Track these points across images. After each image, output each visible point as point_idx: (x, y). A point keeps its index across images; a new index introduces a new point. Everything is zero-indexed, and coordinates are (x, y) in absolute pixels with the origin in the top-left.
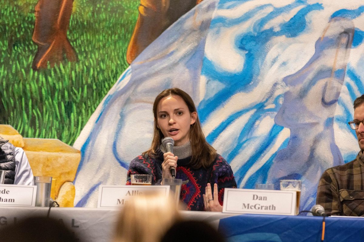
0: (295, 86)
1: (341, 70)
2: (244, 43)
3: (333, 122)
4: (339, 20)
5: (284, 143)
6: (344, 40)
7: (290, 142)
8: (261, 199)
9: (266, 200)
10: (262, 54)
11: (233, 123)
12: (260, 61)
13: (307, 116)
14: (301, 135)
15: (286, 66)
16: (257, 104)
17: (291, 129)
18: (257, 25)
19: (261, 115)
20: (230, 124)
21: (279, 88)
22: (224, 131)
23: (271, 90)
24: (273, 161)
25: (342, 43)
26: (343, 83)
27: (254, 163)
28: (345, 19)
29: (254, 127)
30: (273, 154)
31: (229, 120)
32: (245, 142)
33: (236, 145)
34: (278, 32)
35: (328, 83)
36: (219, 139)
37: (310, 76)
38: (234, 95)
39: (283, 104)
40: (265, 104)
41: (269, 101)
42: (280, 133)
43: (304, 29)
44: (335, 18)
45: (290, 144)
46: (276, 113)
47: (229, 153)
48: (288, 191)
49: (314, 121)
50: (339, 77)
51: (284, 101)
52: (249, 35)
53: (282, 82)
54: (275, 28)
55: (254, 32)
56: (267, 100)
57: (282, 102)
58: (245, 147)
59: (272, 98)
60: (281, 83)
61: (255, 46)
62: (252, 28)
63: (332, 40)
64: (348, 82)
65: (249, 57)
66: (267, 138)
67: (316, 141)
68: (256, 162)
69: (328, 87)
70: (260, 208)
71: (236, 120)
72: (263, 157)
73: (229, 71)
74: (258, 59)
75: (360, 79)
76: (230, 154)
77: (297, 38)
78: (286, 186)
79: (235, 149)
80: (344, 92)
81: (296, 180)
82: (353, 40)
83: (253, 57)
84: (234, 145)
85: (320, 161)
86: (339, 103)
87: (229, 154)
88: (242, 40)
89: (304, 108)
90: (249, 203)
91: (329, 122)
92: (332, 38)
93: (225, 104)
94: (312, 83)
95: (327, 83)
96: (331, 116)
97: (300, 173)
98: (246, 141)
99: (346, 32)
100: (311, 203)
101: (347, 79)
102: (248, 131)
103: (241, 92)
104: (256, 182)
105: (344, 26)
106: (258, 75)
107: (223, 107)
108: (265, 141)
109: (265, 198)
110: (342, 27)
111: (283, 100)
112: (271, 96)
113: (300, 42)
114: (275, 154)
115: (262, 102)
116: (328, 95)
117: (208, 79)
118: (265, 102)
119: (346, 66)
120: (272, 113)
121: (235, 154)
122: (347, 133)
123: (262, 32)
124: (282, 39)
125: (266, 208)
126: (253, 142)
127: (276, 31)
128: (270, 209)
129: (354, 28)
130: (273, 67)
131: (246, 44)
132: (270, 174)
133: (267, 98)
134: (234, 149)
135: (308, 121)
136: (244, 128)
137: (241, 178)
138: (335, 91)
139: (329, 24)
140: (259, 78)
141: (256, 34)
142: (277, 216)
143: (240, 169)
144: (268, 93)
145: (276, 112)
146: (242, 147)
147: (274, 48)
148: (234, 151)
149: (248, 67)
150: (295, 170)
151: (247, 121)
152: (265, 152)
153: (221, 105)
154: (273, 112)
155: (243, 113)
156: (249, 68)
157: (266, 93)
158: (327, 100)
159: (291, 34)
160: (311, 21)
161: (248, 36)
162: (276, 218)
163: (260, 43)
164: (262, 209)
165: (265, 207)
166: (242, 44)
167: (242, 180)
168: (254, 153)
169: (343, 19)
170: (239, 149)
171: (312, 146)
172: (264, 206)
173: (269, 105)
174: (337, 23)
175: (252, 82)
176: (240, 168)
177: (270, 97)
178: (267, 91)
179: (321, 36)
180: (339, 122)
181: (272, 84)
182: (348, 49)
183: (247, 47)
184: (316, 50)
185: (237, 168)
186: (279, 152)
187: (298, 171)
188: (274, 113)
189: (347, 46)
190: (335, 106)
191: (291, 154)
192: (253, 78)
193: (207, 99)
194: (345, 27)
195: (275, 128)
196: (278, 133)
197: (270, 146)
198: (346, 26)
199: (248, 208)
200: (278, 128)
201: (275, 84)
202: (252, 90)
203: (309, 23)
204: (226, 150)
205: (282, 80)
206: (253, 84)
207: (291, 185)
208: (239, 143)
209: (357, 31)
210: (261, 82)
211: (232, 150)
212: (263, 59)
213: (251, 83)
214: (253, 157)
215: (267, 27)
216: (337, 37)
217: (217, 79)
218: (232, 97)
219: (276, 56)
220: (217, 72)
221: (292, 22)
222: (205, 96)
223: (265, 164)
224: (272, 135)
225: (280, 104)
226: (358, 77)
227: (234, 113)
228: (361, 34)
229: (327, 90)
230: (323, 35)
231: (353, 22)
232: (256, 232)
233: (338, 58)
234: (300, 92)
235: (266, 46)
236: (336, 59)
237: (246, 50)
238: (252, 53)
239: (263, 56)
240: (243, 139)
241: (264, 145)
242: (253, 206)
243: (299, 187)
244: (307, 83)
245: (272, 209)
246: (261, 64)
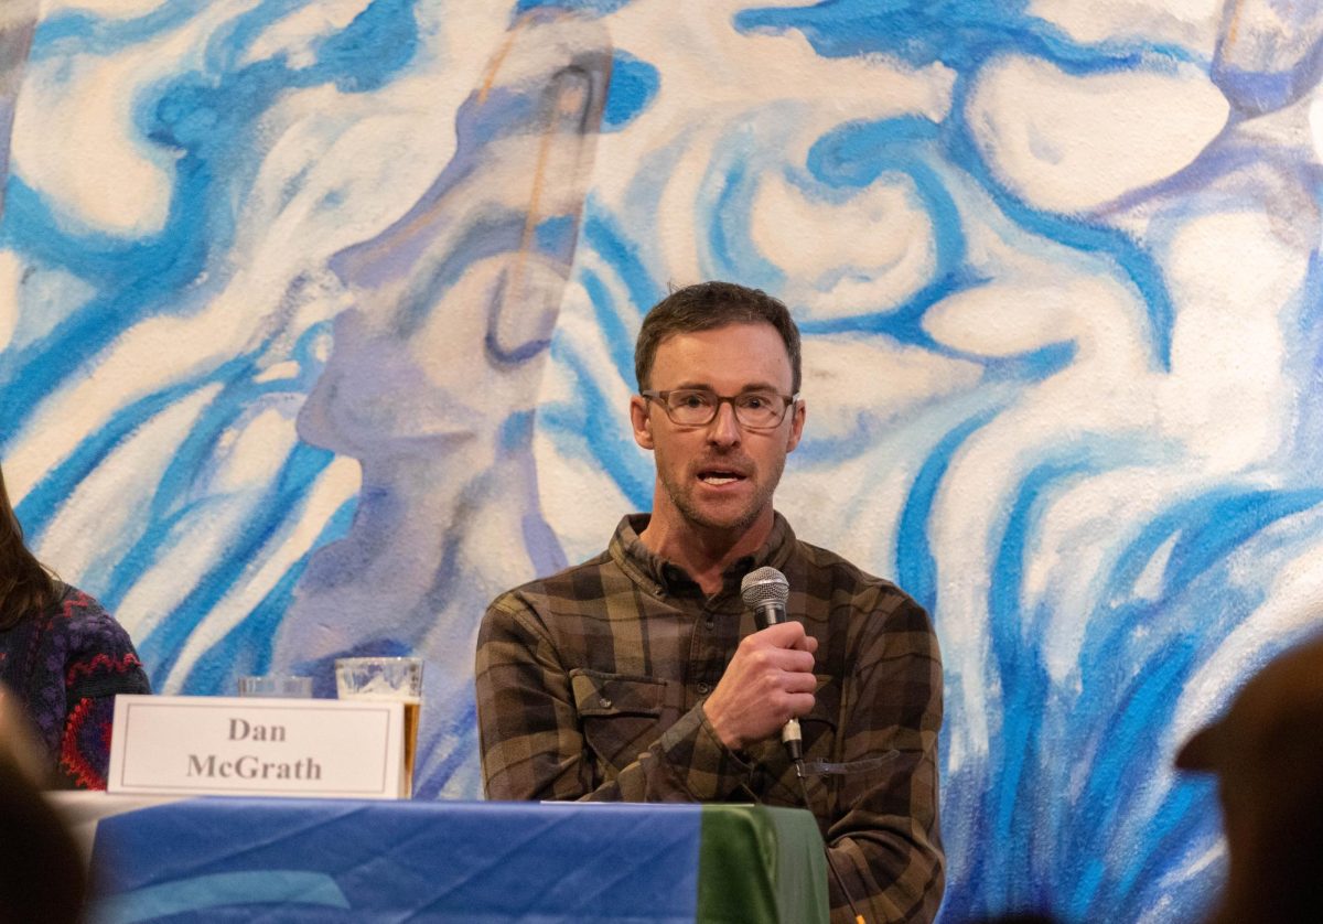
0: (376, 286)
1: (561, 219)
2: (171, 114)
3: (532, 429)
4: (548, 20)
5: (335, 519)
6: (572, 99)
7: (361, 515)
8: (263, 738)
9: (282, 738)
10: (241, 160)
11: (129, 439)
12: (234, 189)
13: (429, 409)
14: (404, 483)
15: (342, 206)
16: (228, 363)
17: (362, 463)
18: (219, 43)
19: (242, 405)
20: (118, 443)
21: (314, 299)
22: (93, 474)
23: (281, 307)
24: (295, 591)
25: (565, 113)
26: (569, 271)
27: (218, 599)
28: (572, 13)
29: (215, 456)
30: (295, 564)
31: (113, 427)
32: (177, 517)
33: (141, 530)
34: (304, 70)
35: (510, 276)
36: (72, 507)
37: (438, 246)
38: (130, 329)
39: (330, 362)
40: (259, 363)
41: (273, 351)
42: (319, 477)
43: (409, 56)
44: (534, 11)
45: (359, 523)
46: (301, 399)
47: (117, 563)
48: (369, 700)
49: (455, 428)
50: (554, 249)
51: (335, 347)
52: (188, 84)
53: (325, 273)
54: (295, 53)
55: (208, 72)
56: (265, 347)
57: (328, 351)
58: (180, 536)
59: (284, 335)
60: (319, 274)
61: (214, 127)
62: (200, 54)
63: (520, 102)
64: (591, 268)
65: (192, 174)
66: (267, 497)
67: (465, 507)
68: (224, 599)
69: (508, 290)
70: (260, 773)
71: (141, 426)
72: (253, 574)
73: (112, 232)
74: (227, 182)
75: (640, 255)
76: (121, 565)
77: (384, 95)
78: (362, 681)
79: (139, 545)
80: (573, 308)
81: (399, 659)
82: (606, 98)
83: (207, 173)
84: (135, 531)
85: (482, 587)
86: (554, 353)
87: (115, 567)
88: (163, 103)
89: (415, 375)
90: (212, 753)
91: (517, 431)
92: (521, 91)
93: (98, 364)
94: (448, 272)
95: (504, 272)
96: (524, 408)
97: (402, 636)
98: (184, 511)
99: (579, 68)
100: (450, 756)
101: (588, 257)
102: (190, 472)
103: (162, 316)
104: (227, 676)
105: (570, 43)
106: (227, 244)
107: (91, 377)
108: (261, 511)
109: (279, 734)
110: (562, 47)
111: (332, 344)
112: (283, 330)
113: (397, 112)
114: (304, 562)
115: (246, 353)
116: (509, 322)
117: (25, 267)
118: (257, 355)
119: (581, 204)
120: (286, 398)
121: (142, 564)
122: (589, 473)
123: (242, 74)
124: (323, 97)
125: (285, 772)
126: (214, 516)
127: (298, 68)
128: (298, 775)
129: (609, 49)
130: (286, 213)
131: (175, 123)
132: (283, 644)
133: (267, 337)
134: (134, 544)
135: (430, 426)
136: (176, 459)
137: (167, 660)
138: (536, 306)
139: (509, 34)
140: (233, 256)
141: (216, 81)
142: (326, 804)
143: (161, 627)
144: (269, 317)
145: (305, 393)
146: (167, 538)
147: (290, 134)
148: (135, 554)
149: (188, 214)
150: (382, 626)
151: (187, 433)
152: (261, 554)
153: (81, 367)
154: (290, 391)
155: (170, 401)
156: (192, 218)
157: (262, 318)
158: (509, 340)
159: (357, 78)
160: (437, 25)
161: (185, 88)
162: (323, 812)
163: (234, 117)
164: (265, 775)
165: (280, 767)
166: (163, 121)
167: (168, 671)
168: (219, 559)
169: (569, 15)
170: (154, 547)
171: (450, 529)
172: (273, 766)
173: (273, 367)
174: (540, 32)
175: (205, 276)
176: (160, 621)
177: (276, 334)
178: (267, 310)
179: (481, 85)
180: (557, 428)
181: (285, 282)
182: (589, 137)
183: (183, 132)
184: (459, 143)
185: (149, 621)
186: (315, 555)
187: (395, 630)
188: (292, 398)
189: (585, 124)
190: (541, 366)
191: (365, 561)
192: (210, 256)
193: (23, 345)
194: (575, 49)
195: (298, 458)
196: (310, 479)
197: (281, 531)
198: (577, 43)
199: (211, 773)
200: (311, 460)
201: (298, 283)
202: (204, 307)
203: (432, 34)
204: (104, 551)
205: (325, 262)
206: (206, 283)
207: (379, 679)
208: (154, 520)
209: (621, 63)
210: (241, 272)
211: (128, 550)
212: (248, 184)
213: (200, 277)
214: (214, 575)
215: (260, 50)
216: (542, 86)
217: (62, 266)
218: (124, 335)
219: (298, 170)
220: (61, 238)
221: (361, 28)
222: (16, 332)
223: (261, 604)
224: (289, 487)
225: (319, 362)
226: (628, 248)
227: (136, 400)
228: (638, 74)
229: (507, 302)
230: (488, 83)
231: (605, 28)
232: (244, 868)
233: (550, 174)
234: (399, 313)
235: (258, 130)
236: (539, 177)
237: (179, 146)
238: (201, 155)
239: (248, 169)
240: (169, 505)
241: (254, 525)
242: (230, 765)
243: (413, 686)
244: (426, 277)
245: (309, 776)
246: (241, 202)
